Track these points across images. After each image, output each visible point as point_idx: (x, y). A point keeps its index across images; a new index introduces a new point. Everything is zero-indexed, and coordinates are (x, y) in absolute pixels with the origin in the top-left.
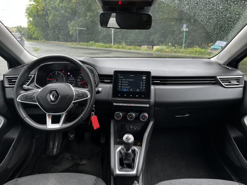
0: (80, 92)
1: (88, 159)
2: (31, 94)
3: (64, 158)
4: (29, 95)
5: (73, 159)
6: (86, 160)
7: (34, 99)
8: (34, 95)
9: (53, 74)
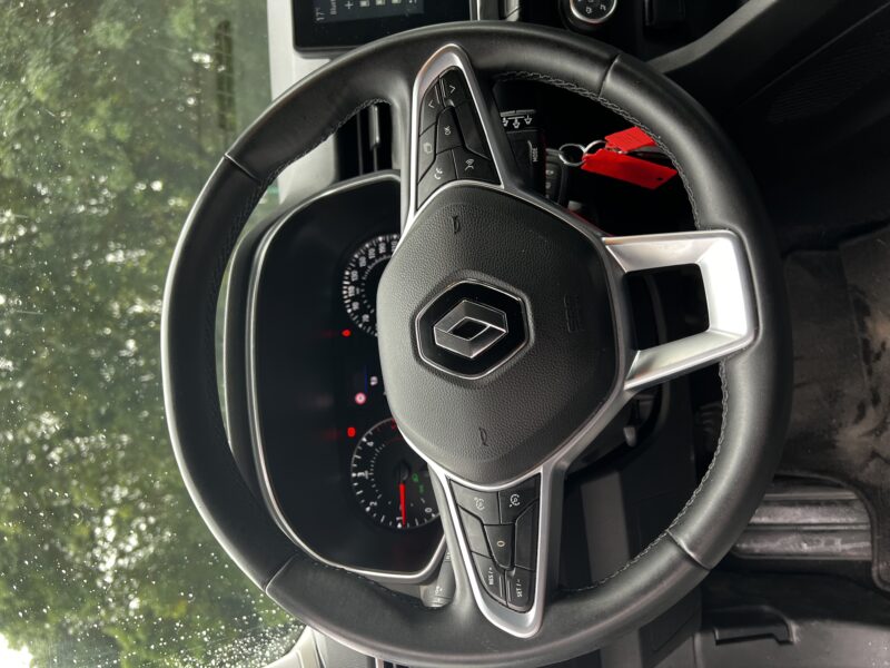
0: (427, 146)
1: (864, 311)
2: (474, 531)
3: (874, 455)
4: (480, 547)
5: (876, 401)
6: (869, 324)
7: (514, 501)
8: (479, 506)
9: (369, 496)
